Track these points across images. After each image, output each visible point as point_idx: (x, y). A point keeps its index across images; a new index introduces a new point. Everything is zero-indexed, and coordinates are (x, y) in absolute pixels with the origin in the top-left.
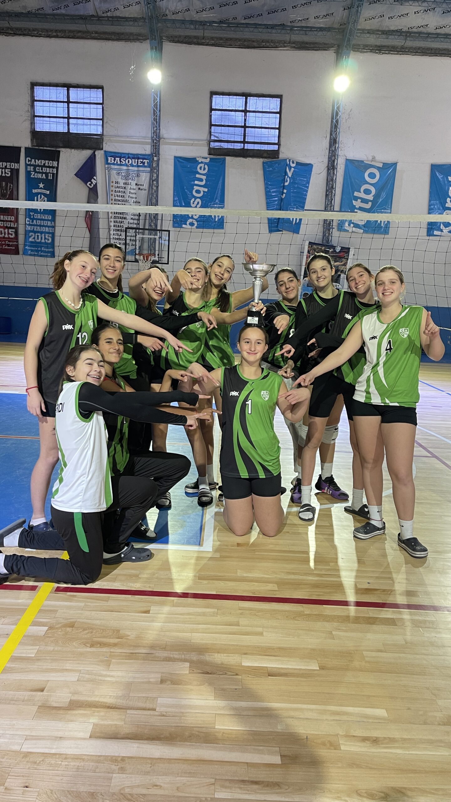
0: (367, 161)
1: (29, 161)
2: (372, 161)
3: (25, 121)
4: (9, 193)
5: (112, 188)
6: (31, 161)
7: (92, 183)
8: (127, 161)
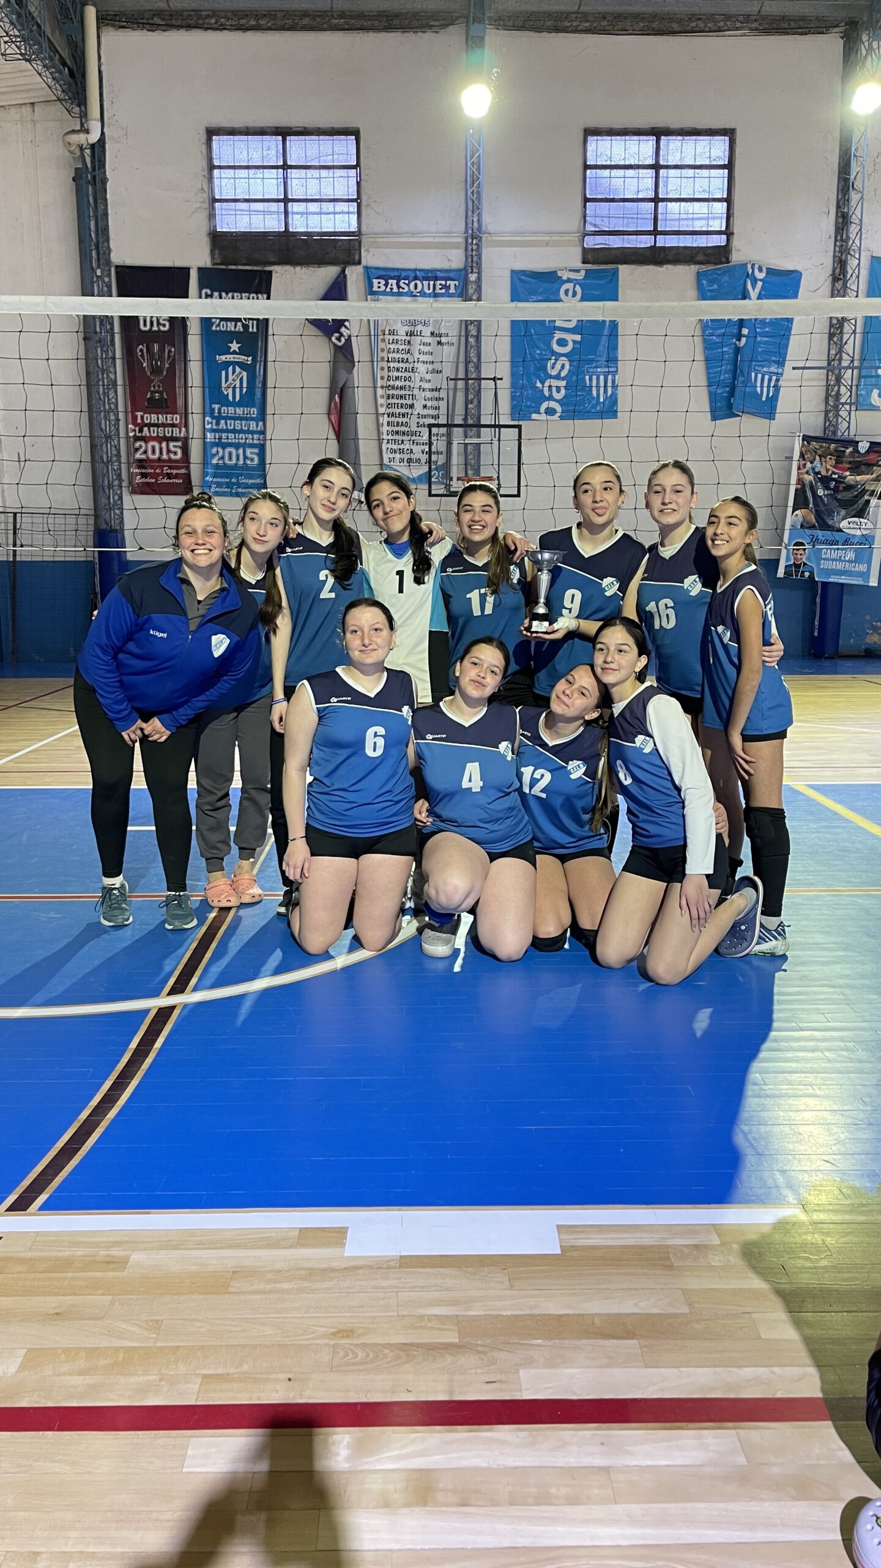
1: (207, 296)
3: (196, 211)
4: (167, 366)
5: (381, 345)
6: (212, 296)
7: (341, 335)
8: (412, 285)
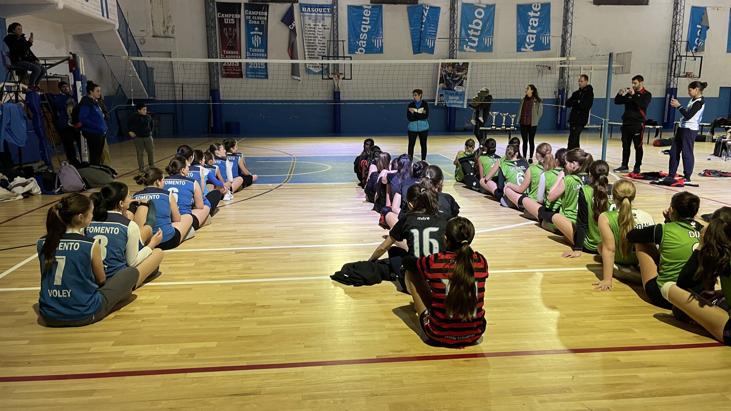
0: (476, 3)
1: (247, 12)
2: (479, 4)
4: (234, 35)
5: (305, 29)
6: (249, 12)
7: (292, 26)
8: (315, 9)
